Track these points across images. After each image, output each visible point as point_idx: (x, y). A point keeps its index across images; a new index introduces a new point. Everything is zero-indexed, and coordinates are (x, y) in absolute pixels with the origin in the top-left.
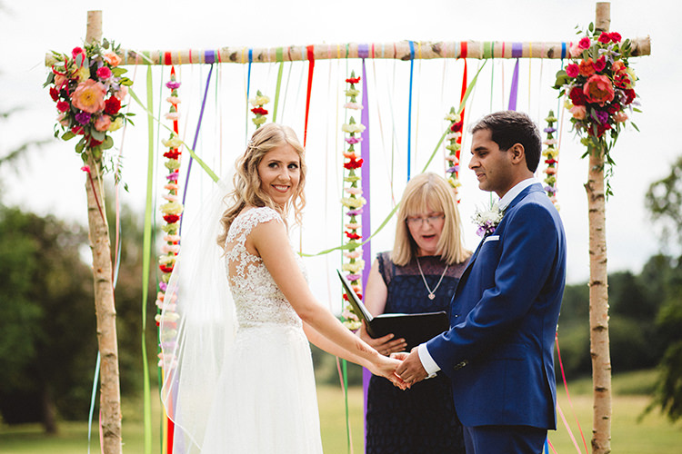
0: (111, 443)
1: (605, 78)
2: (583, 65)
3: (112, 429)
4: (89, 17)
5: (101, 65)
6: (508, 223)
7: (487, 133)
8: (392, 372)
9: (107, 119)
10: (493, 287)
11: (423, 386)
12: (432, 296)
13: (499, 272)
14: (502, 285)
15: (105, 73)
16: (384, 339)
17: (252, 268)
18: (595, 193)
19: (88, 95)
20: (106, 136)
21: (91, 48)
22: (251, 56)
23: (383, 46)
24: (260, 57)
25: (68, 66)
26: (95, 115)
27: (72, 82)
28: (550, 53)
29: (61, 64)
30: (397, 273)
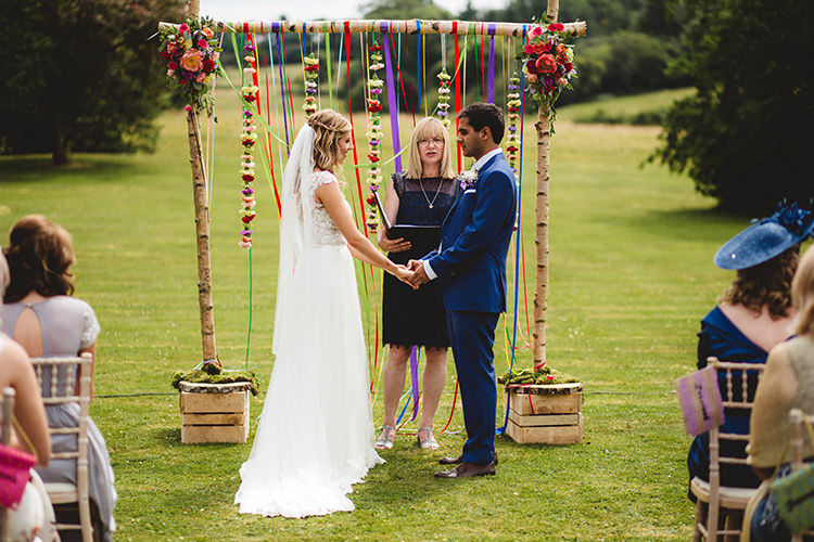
0: (205, 297)
1: (550, 57)
2: (536, 47)
3: (205, 287)
5: (200, 38)
6: (482, 183)
7: (466, 120)
8: (406, 278)
9: (204, 75)
12: (431, 207)
13: (476, 215)
14: (477, 223)
15: (203, 43)
16: (397, 241)
17: (316, 211)
18: (543, 131)
19: (191, 59)
20: (203, 86)
21: (193, 25)
22: (304, 27)
23: (398, 24)
24: (311, 29)
25: (177, 38)
26: (196, 73)
27: (180, 50)
28: (515, 33)
29: (173, 37)
30: (407, 190)
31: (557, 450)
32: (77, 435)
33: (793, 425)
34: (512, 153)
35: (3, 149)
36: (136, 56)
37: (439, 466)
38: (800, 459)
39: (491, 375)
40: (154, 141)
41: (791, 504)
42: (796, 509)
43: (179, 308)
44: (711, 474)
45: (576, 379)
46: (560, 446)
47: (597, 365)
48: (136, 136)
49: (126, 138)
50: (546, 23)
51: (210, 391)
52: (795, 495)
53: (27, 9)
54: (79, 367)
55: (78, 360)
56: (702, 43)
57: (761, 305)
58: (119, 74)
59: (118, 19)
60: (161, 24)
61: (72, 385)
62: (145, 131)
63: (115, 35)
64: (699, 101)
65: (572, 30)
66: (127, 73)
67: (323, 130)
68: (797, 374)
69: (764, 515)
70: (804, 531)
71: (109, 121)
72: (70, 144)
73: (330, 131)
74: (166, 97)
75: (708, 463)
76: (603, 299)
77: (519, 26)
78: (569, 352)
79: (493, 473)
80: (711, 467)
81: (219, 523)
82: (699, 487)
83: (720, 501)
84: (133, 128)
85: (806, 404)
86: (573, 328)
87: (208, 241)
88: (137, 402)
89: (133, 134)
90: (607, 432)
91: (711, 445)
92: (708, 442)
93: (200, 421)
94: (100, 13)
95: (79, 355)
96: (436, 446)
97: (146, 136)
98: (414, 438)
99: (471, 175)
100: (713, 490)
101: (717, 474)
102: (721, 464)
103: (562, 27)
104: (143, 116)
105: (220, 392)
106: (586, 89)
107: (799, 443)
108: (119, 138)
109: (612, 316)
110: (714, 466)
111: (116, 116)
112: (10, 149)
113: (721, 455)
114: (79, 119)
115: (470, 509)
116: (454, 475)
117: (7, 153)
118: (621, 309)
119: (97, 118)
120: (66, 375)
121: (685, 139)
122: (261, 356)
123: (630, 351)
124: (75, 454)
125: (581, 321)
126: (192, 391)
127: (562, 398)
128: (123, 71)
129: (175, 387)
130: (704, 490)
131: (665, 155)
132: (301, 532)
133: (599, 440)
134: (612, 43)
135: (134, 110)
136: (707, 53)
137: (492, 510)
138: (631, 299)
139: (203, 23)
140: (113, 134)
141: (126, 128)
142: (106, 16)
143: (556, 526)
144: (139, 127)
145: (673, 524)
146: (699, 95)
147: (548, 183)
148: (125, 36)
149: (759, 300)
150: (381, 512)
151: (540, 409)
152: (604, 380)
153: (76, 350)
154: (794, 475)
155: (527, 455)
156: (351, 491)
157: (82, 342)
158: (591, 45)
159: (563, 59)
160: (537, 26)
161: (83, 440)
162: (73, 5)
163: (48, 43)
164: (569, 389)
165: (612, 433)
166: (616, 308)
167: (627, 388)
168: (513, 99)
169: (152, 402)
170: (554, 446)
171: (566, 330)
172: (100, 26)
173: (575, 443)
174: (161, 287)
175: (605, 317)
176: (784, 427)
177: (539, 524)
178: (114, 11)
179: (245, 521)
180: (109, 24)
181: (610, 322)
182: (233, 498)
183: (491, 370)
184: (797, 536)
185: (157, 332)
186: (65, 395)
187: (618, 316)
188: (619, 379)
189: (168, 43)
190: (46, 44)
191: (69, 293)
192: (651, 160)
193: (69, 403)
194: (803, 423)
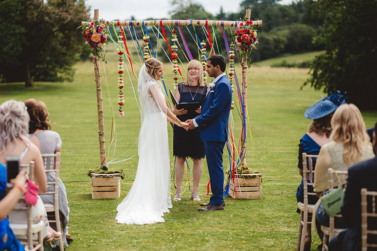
0: (101, 137)
1: (247, 35)
2: (241, 31)
3: (102, 133)
4: (95, 11)
5: (99, 28)
6: (216, 88)
7: (210, 62)
8: (184, 126)
9: (101, 43)
10: (213, 105)
11: (193, 131)
12: (193, 99)
13: (214, 101)
15: (100, 30)
16: (181, 110)
17: (150, 98)
18: (244, 67)
19: (96, 37)
20: (100, 48)
21: (96, 22)
22: (143, 23)
23: (182, 22)
24: (146, 24)
25: (90, 28)
26: (97, 43)
27: (91, 33)
28: (232, 25)
29: (88, 28)
30: (184, 91)
31: (250, 201)
32: (54, 184)
33: (330, 174)
34: (231, 76)
35: (1, 80)
36: (64, 36)
37: (200, 207)
38: (332, 187)
39: (221, 168)
40: (72, 76)
41: (329, 205)
42: (332, 206)
43: (88, 148)
44: (304, 199)
45: (259, 172)
46: (252, 200)
47: (272, 170)
48: (64, 74)
49: (59, 75)
50: (245, 21)
51: (104, 177)
52: (331, 201)
53: (13, 14)
54: (55, 158)
55: (55, 155)
56: (328, 29)
57: (323, 132)
58: (56, 45)
59: (55, 19)
60: (83, 22)
61: (52, 165)
62: (68, 71)
63: (54, 27)
64: (327, 56)
65: (256, 24)
66: (60, 44)
67: (149, 67)
68: (331, 155)
69: (320, 210)
70: (335, 215)
71: (51, 67)
72: (33, 78)
73: (152, 68)
74: (77, 55)
75: (303, 195)
76: (278, 144)
77: (234, 22)
78: (260, 165)
79: (223, 209)
80: (304, 196)
81: (109, 226)
82: (301, 206)
83: (308, 210)
84: (62, 70)
85: (334, 167)
86: (263, 156)
87: (103, 114)
88: (72, 184)
89: (63, 73)
90: (272, 195)
91: (304, 188)
92: (303, 187)
93: (100, 189)
94: (47, 16)
95: (55, 153)
96: (199, 199)
97: (69, 74)
98: (190, 197)
99: (212, 85)
100: (305, 206)
101: (307, 199)
102: (308, 195)
103: (252, 23)
104: (67, 64)
105: (108, 177)
106: (277, 51)
107: (332, 181)
108: (56, 75)
109: (281, 151)
110: (306, 196)
111: (54, 64)
112: (5, 80)
113: (308, 192)
114: (37, 66)
115: (212, 222)
116: (206, 210)
117: (3, 82)
118: (286, 148)
119: (45, 65)
120: (50, 161)
121: (321, 74)
122: (125, 167)
123: (287, 165)
124: (54, 192)
125: (267, 153)
126: (96, 177)
127: (253, 179)
128: (58, 43)
129: (89, 176)
130: (302, 206)
131: (312, 82)
132: (143, 229)
133: (269, 198)
134: (290, 28)
135: (63, 62)
136: (331, 33)
137: (221, 222)
138: (290, 144)
139: (101, 22)
140: (53, 73)
141: (59, 70)
142: (50, 18)
143: (247, 227)
144: (65, 69)
145: (295, 227)
146: (327, 53)
147: (246, 89)
148: (59, 27)
149: (322, 131)
150: (175, 222)
151: (243, 184)
152: (274, 176)
153: (54, 151)
154: (330, 194)
155: (238, 203)
156: (163, 215)
157: (56, 148)
158: (280, 30)
159: (252, 36)
160: (242, 22)
161: (57, 187)
162: (34, 12)
163: (23, 30)
164: (255, 176)
165: (275, 195)
166: (283, 148)
167: (284, 179)
168: (232, 53)
169: (78, 184)
170: (249, 199)
171: (260, 157)
172: (47, 22)
173: (258, 199)
174: (79, 140)
175: (278, 151)
176: (327, 175)
177: (240, 226)
178: (53, 15)
179: (120, 226)
180: (51, 21)
181: (280, 153)
182: (115, 218)
183: (222, 166)
184: (332, 217)
185: (79, 158)
186: (49, 169)
187: (284, 151)
188: (280, 175)
189: (86, 30)
190: (23, 31)
191: (49, 128)
192: (305, 84)
193: (51, 172)
194: (334, 173)
